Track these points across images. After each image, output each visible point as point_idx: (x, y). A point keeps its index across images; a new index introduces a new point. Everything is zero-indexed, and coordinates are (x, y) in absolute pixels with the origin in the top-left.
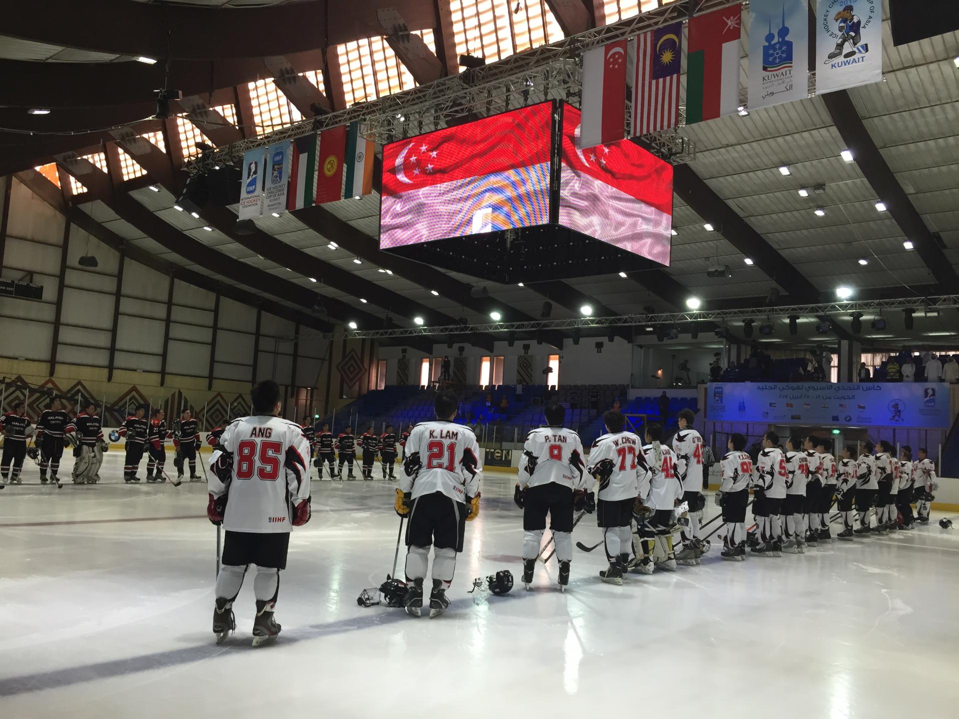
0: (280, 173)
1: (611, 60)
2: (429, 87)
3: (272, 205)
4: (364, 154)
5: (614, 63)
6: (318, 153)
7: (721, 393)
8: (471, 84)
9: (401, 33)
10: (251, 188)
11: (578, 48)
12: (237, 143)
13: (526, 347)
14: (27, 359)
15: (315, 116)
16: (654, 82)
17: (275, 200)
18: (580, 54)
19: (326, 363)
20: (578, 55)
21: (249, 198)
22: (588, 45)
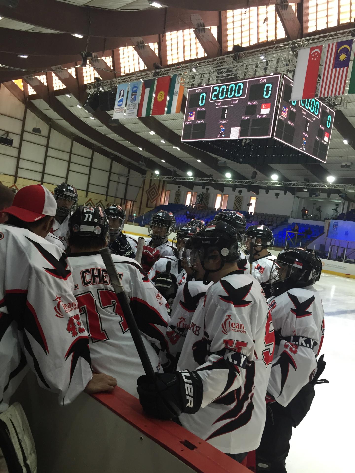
0: (135, 97)
1: (313, 56)
2: (216, 60)
3: (130, 113)
4: (178, 92)
5: (314, 57)
6: (155, 88)
7: (337, 225)
8: (237, 61)
9: (201, 28)
10: (120, 103)
11: (296, 47)
12: (115, 79)
13: (240, 192)
14: (4, 174)
15: (155, 69)
16: (334, 70)
17: (131, 111)
18: (296, 50)
19: (141, 190)
20: (295, 51)
21: (118, 108)
22: (301, 45)
